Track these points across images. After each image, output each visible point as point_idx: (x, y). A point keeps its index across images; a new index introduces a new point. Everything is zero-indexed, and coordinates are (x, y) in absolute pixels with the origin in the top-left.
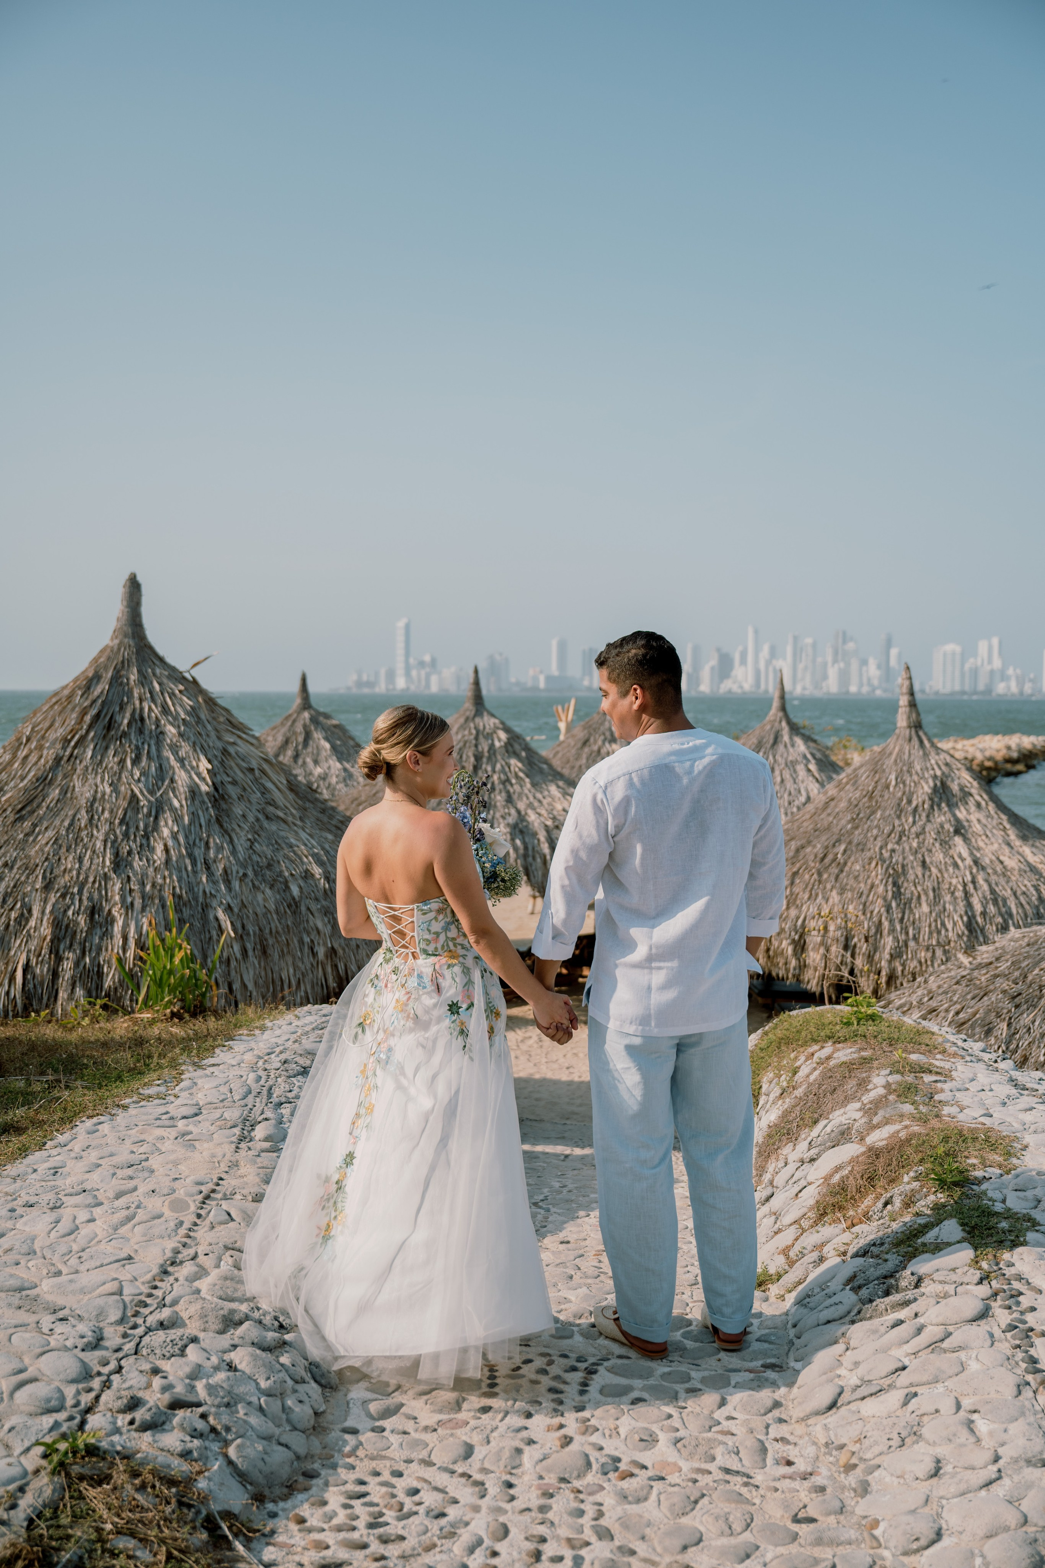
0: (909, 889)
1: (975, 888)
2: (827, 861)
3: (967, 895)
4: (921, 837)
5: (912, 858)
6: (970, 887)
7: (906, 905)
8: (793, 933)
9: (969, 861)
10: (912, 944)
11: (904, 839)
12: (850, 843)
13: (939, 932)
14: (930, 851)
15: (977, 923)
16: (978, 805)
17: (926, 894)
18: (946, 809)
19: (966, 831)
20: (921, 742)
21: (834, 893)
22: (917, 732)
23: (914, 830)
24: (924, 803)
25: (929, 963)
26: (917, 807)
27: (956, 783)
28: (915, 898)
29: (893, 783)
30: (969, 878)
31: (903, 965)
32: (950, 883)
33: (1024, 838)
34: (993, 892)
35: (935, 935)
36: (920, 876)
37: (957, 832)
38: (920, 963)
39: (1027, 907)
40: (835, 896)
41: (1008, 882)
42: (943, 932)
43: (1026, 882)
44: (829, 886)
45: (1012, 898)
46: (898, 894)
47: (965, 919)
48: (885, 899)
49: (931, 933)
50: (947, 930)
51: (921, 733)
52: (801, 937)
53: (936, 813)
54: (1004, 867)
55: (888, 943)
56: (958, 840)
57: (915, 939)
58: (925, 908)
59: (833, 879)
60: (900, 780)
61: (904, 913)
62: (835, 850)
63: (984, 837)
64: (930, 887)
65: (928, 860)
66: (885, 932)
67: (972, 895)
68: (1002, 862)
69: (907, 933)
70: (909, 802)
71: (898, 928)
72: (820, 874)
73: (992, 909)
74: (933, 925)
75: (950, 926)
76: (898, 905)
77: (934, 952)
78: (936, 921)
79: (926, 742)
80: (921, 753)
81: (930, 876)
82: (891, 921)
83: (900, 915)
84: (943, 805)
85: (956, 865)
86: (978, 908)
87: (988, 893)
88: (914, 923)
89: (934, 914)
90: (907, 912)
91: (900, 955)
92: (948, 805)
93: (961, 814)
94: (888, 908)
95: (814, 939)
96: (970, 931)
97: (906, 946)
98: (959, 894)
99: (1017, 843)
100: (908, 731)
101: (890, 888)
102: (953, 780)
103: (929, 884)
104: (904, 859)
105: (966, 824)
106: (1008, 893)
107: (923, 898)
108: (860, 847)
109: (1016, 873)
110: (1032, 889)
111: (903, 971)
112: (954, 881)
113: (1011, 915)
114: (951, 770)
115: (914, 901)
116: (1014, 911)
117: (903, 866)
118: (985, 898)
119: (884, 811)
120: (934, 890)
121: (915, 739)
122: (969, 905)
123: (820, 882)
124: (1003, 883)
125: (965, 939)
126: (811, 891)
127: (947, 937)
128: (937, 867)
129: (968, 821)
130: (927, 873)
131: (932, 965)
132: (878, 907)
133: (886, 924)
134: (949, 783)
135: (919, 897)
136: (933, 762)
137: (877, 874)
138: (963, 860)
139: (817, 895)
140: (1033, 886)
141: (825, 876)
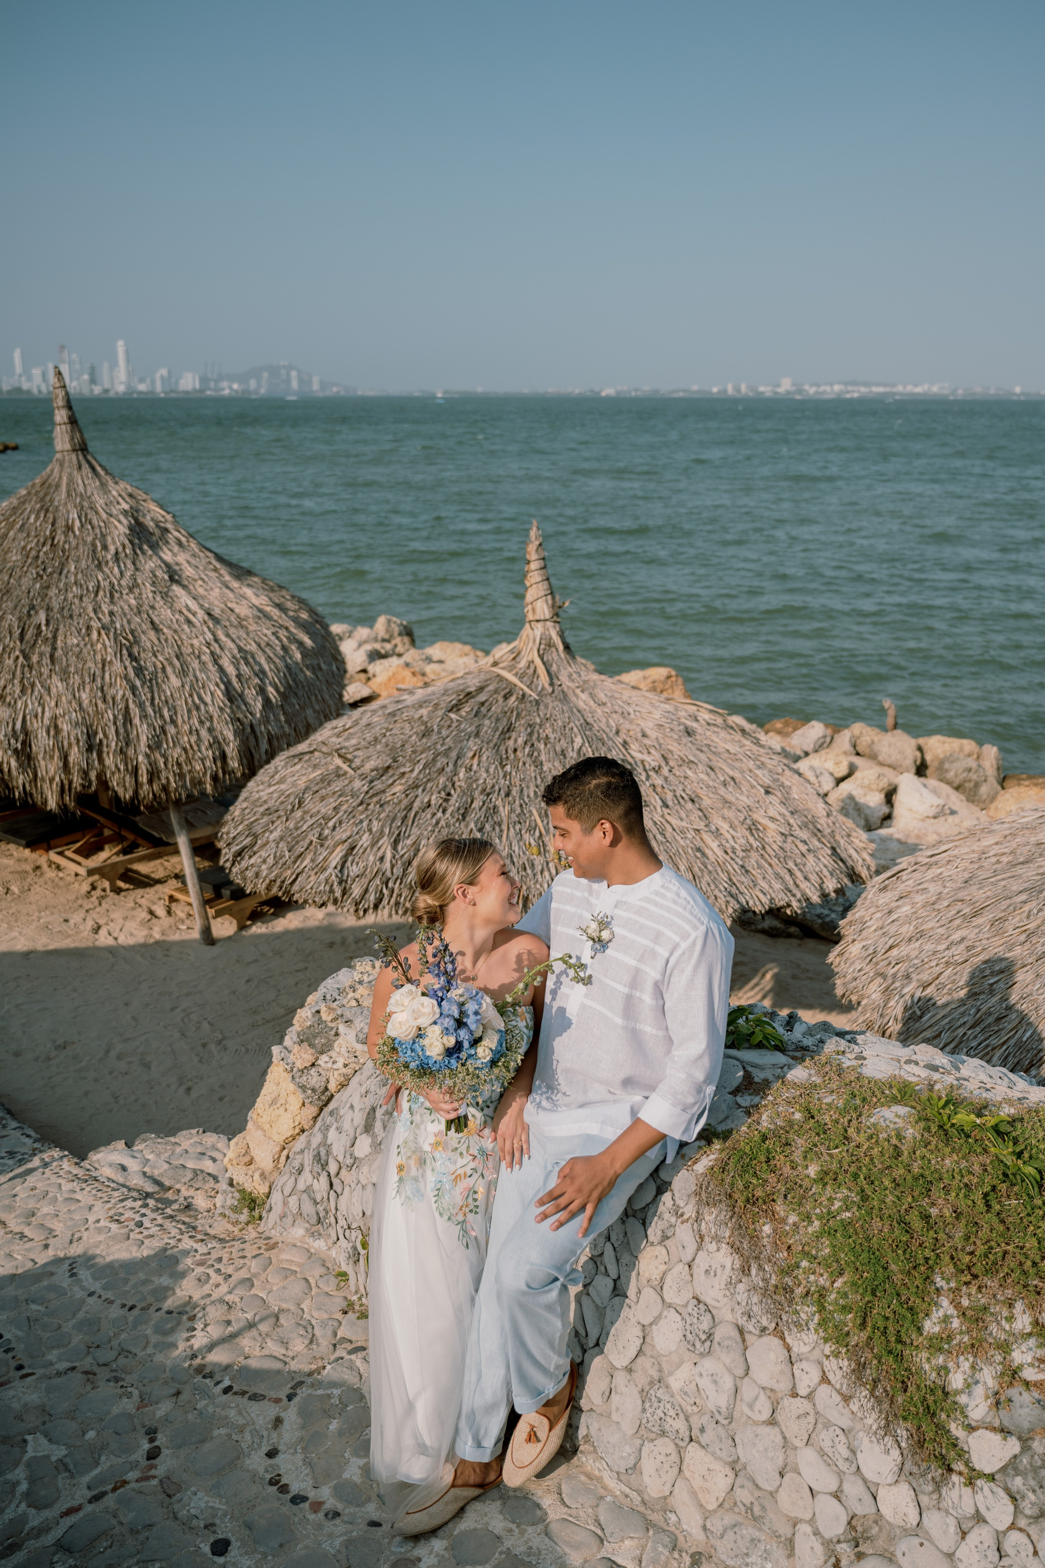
0: (148, 661)
1: (222, 648)
2: (29, 635)
3: (216, 659)
4: (137, 591)
5: (137, 620)
6: (216, 647)
7: (153, 682)
8: (13, 741)
9: (201, 614)
10: (171, 730)
11: (117, 595)
12: (49, 609)
13: (198, 708)
14: (153, 607)
15: (235, 689)
16: (180, 544)
17: (171, 664)
18: (150, 552)
19: (180, 576)
20: (93, 469)
21: (55, 679)
22: (85, 456)
23: (123, 582)
24: (124, 547)
25: (196, 748)
26: (117, 553)
27: (148, 518)
28: (159, 671)
29: (77, 524)
30: (209, 636)
31: (164, 756)
32: (192, 645)
33: (238, 577)
34: (240, 649)
35: (195, 713)
36: (156, 642)
37: (172, 579)
38: (185, 749)
39: (277, 660)
40: (57, 685)
41: (248, 634)
42: (202, 707)
43: (265, 631)
44: (45, 671)
45: (260, 653)
46: (139, 671)
47: (222, 687)
48: (126, 677)
49: (189, 711)
50: (206, 704)
51: (89, 458)
52: (24, 743)
53: (141, 557)
54: (238, 617)
55: (143, 733)
56: (175, 587)
57: (173, 722)
58: (175, 681)
59: (46, 661)
60: (84, 521)
61: (152, 692)
62: (35, 621)
63: (200, 582)
64: (173, 655)
65: (156, 619)
66: (137, 721)
67: (220, 657)
68: (232, 610)
69: (162, 716)
70: (105, 547)
71: (150, 711)
72: (26, 657)
73: (244, 669)
74: (190, 700)
75: (208, 699)
76: (143, 684)
77: (198, 734)
78: (191, 695)
79: (99, 469)
80: (98, 483)
81: (166, 640)
82: (141, 706)
83: (149, 696)
84: (145, 547)
85: (189, 622)
86: (231, 670)
87: (236, 651)
88: (167, 702)
89: (187, 688)
90: (155, 688)
91: (158, 746)
92: (151, 547)
93: (167, 557)
94: (133, 689)
95: (42, 742)
96: (231, 700)
97: (164, 732)
98: (206, 658)
99: (235, 584)
100: (74, 456)
101: (127, 663)
102: (144, 516)
103: (169, 651)
104: (129, 622)
105: (177, 568)
106: (253, 647)
107: (169, 670)
108: (66, 613)
109: (251, 620)
110: (273, 638)
111: (165, 764)
112: (195, 642)
113: (263, 672)
114: (138, 502)
115: (160, 675)
116: (266, 667)
117: (132, 632)
118: (234, 657)
119: (78, 561)
120: (178, 658)
121: (83, 462)
122: (221, 669)
123: (31, 667)
124: (245, 635)
125: (228, 710)
126: (22, 681)
127: (207, 712)
128: (169, 628)
129: (177, 564)
130: (162, 638)
131: (200, 751)
132: (120, 690)
133: (134, 710)
134: (141, 519)
135: (164, 669)
136: (114, 493)
137: (105, 646)
138: (194, 614)
139: (33, 685)
140: (273, 634)
141: (35, 658)
